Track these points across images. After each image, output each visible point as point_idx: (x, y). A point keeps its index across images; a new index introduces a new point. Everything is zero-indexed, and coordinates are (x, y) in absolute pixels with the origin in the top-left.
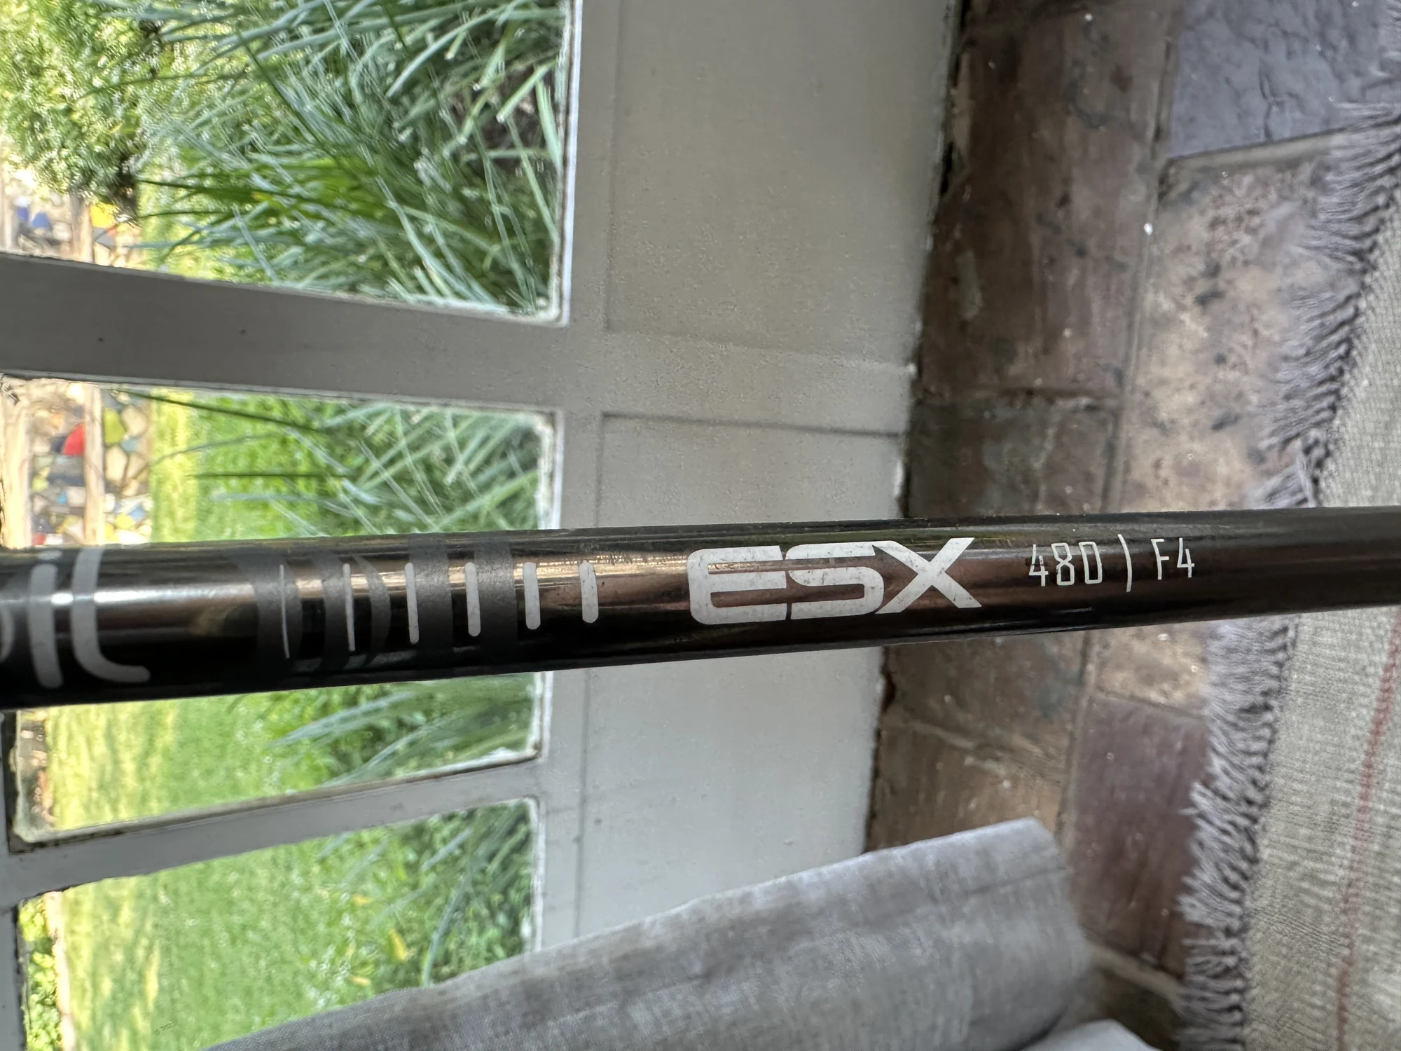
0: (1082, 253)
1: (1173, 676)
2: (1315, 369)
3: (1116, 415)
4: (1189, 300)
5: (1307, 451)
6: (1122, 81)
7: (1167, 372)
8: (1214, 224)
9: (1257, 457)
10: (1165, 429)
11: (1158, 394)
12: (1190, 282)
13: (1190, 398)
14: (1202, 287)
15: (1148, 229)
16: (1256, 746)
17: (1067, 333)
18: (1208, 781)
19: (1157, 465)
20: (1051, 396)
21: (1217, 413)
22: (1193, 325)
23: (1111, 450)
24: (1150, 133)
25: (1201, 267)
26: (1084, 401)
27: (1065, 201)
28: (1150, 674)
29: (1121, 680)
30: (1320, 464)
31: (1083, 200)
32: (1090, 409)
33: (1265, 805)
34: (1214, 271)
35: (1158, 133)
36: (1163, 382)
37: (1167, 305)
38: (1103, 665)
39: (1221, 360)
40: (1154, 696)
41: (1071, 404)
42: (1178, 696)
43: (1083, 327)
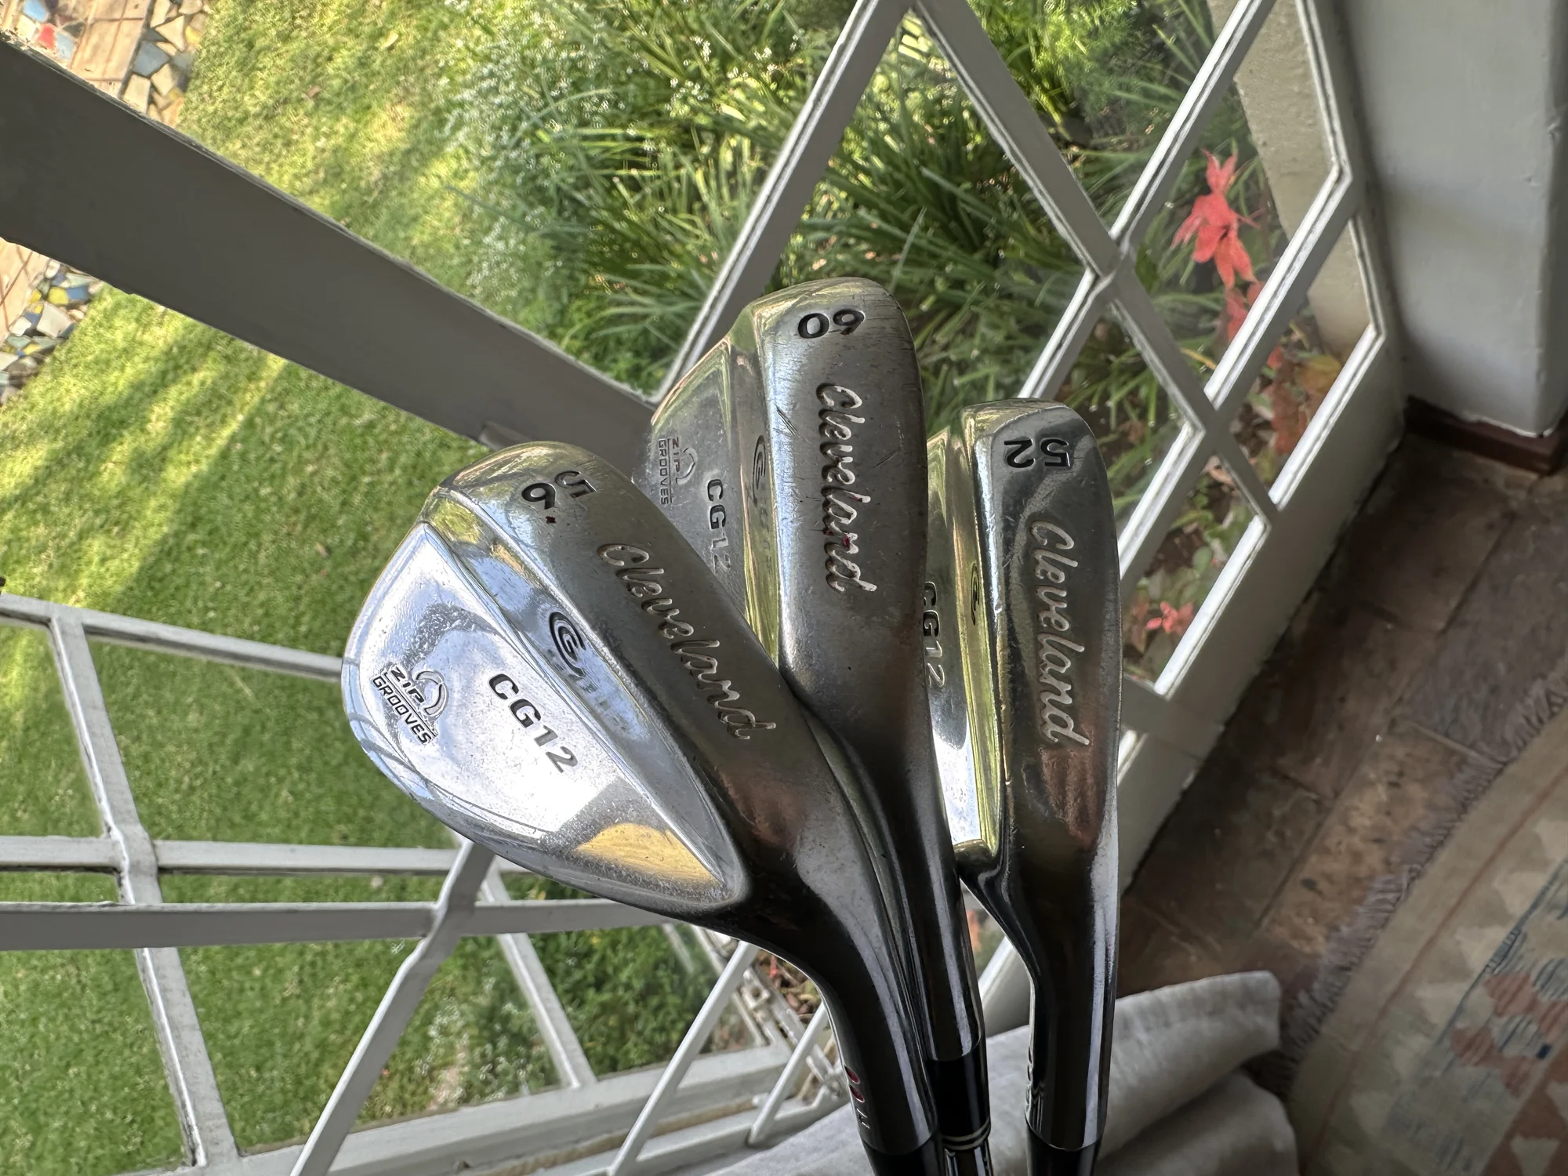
0: (1341, 727)
1: (1309, 940)
2: (1428, 840)
3: (1329, 811)
4: (1385, 779)
5: (1411, 871)
6: (1392, 664)
7: (1361, 805)
8: (1409, 755)
9: (1387, 862)
10: (1351, 831)
11: (1354, 813)
12: (1387, 773)
13: (1367, 823)
14: (1393, 778)
15: (1378, 738)
16: (1339, 984)
17: (1318, 761)
18: (1309, 991)
19: (1339, 843)
20: (1298, 785)
21: (1377, 835)
22: (1381, 793)
23: (1319, 825)
24: (1396, 697)
25: (1395, 768)
26: (1314, 796)
27: (1342, 700)
28: (1298, 934)
29: (1281, 932)
30: (1413, 879)
31: (1351, 706)
32: (1318, 803)
33: (1332, 1010)
34: (1401, 774)
35: (1400, 700)
36: (1357, 809)
37: (1372, 776)
38: (1273, 921)
39: (1388, 814)
40: (1295, 944)
41: (1306, 794)
42: (1307, 949)
43: (1326, 763)
